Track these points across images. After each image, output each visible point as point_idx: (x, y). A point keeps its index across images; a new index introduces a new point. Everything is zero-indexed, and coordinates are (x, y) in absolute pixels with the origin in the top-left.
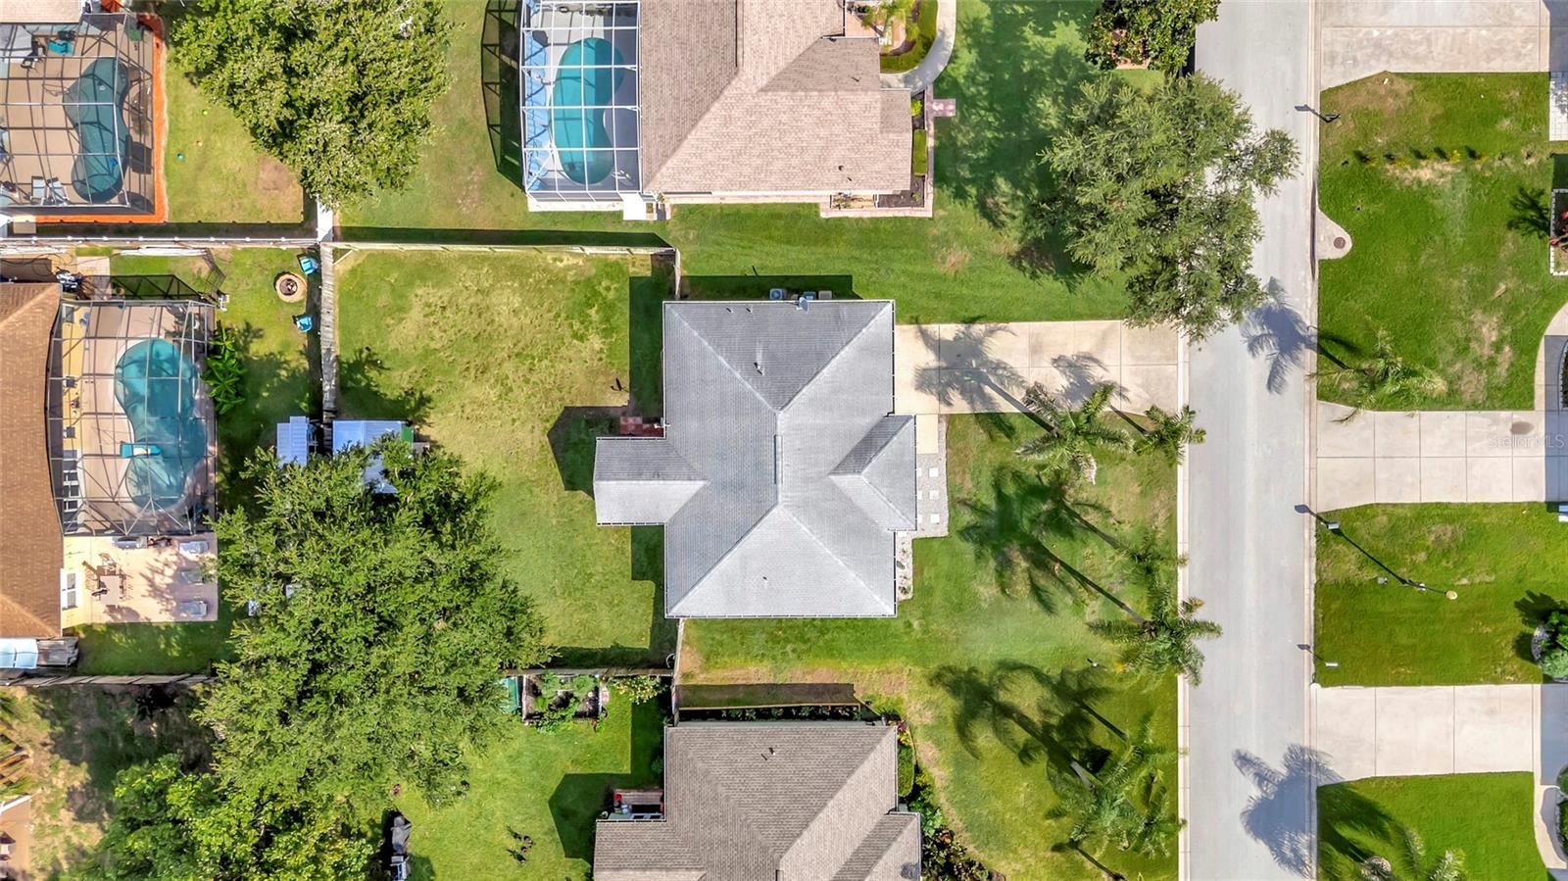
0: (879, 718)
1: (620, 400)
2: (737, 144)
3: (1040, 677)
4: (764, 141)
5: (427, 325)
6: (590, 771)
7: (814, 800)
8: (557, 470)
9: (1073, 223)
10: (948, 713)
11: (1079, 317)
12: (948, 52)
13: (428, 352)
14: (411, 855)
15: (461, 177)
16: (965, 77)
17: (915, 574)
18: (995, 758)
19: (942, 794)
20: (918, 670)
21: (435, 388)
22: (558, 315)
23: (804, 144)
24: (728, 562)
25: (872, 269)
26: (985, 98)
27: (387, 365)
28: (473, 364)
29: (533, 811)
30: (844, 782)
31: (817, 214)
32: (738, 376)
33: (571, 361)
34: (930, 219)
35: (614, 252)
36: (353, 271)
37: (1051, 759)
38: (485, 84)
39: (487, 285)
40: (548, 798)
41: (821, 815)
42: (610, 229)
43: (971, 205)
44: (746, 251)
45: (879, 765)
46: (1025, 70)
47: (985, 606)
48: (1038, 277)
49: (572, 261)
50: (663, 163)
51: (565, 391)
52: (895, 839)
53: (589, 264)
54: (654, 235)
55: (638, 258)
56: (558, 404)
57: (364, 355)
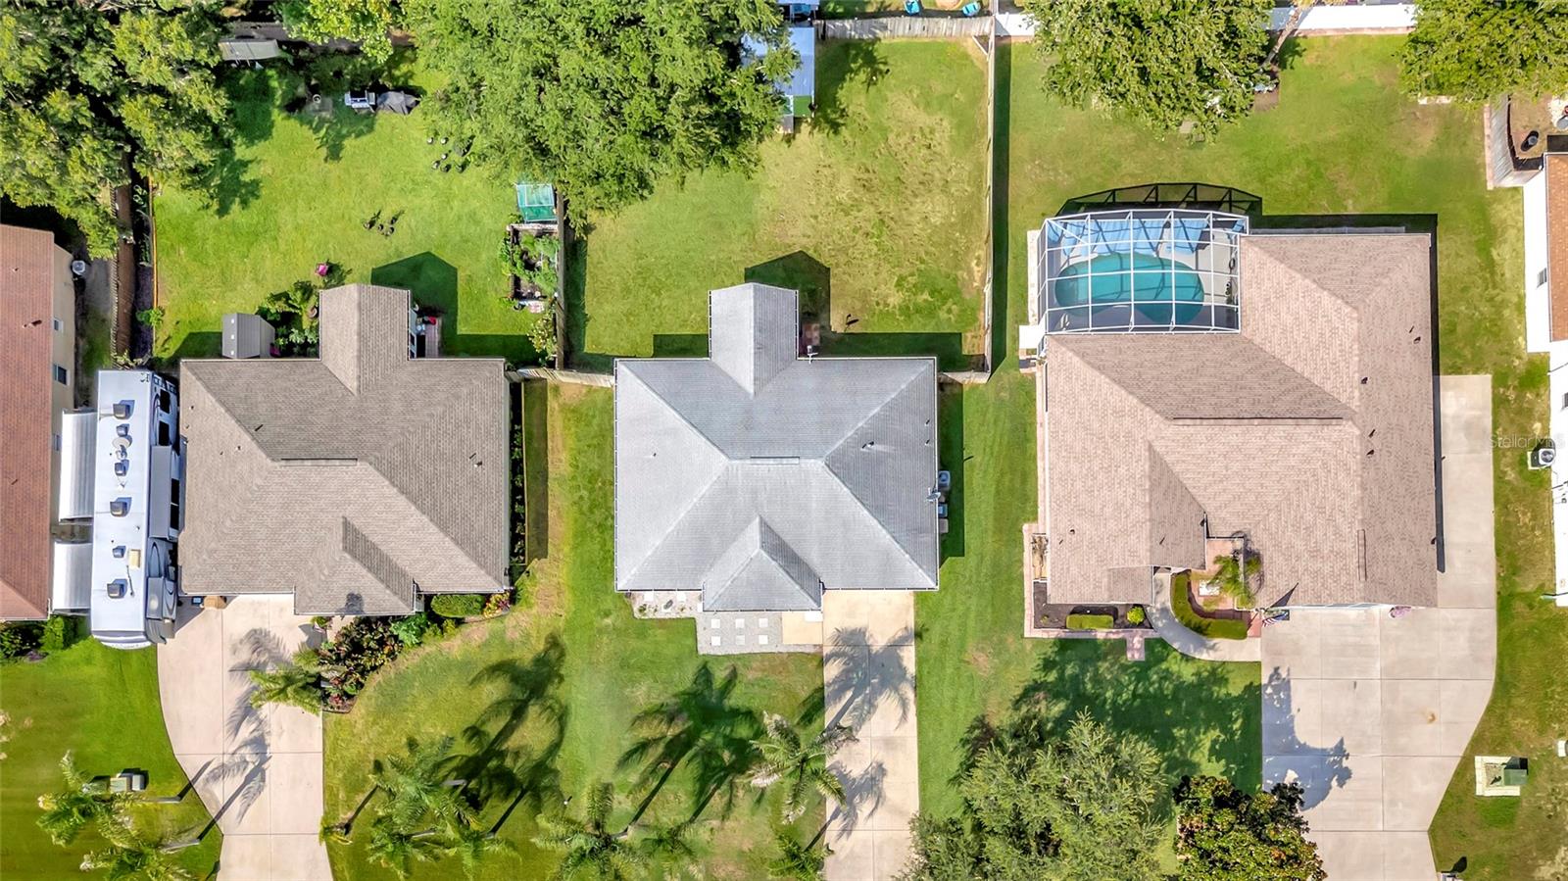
0: (512, 583)
1: (837, 323)
2: (1096, 425)
3: (555, 747)
4: (1099, 452)
5: (912, 131)
6: (460, 292)
7: (428, 502)
8: (765, 260)
9: (1016, 748)
10: (516, 654)
11: (923, 788)
12: (1192, 653)
13: (884, 131)
14: (375, 115)
15: (1061, 163)
16: (1167, 670)
17: (660, 620)
18: (471, 702)
19: (434, 648)
20: (561, 624)
21: (849, 138)
22: (922, 262)
23: (1096, 493)
24: (671, 414)
25: (971, 577)
26: (1146, 690)
27: (872, 89)
28: (872, 176)
29: (419, 237)
30: (447, 534)
31: (1027, 520)
32: (860, 425)
33: (876, 274)
34: (1022, 636)
35: (986, 316)
36: (966, 56)
37: (470, 759)
38: (1156, 187)
39: (953, 190)
40: (433, 252)
41: (413, 508)
42: (1010, 313)
43: (1036, 676)
44: (988, 450)
45: (462, 573)
46: (1175, 731)
47: (627, 691)
48: (963, 746)
49: (977, 276)
50: (1077, 353)
51: (846, 268)
52: (388, 587)
53: (975, 292)
54: (1004, 355)
55: (981, 342)
56: (833, 261)
57: (881, 67)
